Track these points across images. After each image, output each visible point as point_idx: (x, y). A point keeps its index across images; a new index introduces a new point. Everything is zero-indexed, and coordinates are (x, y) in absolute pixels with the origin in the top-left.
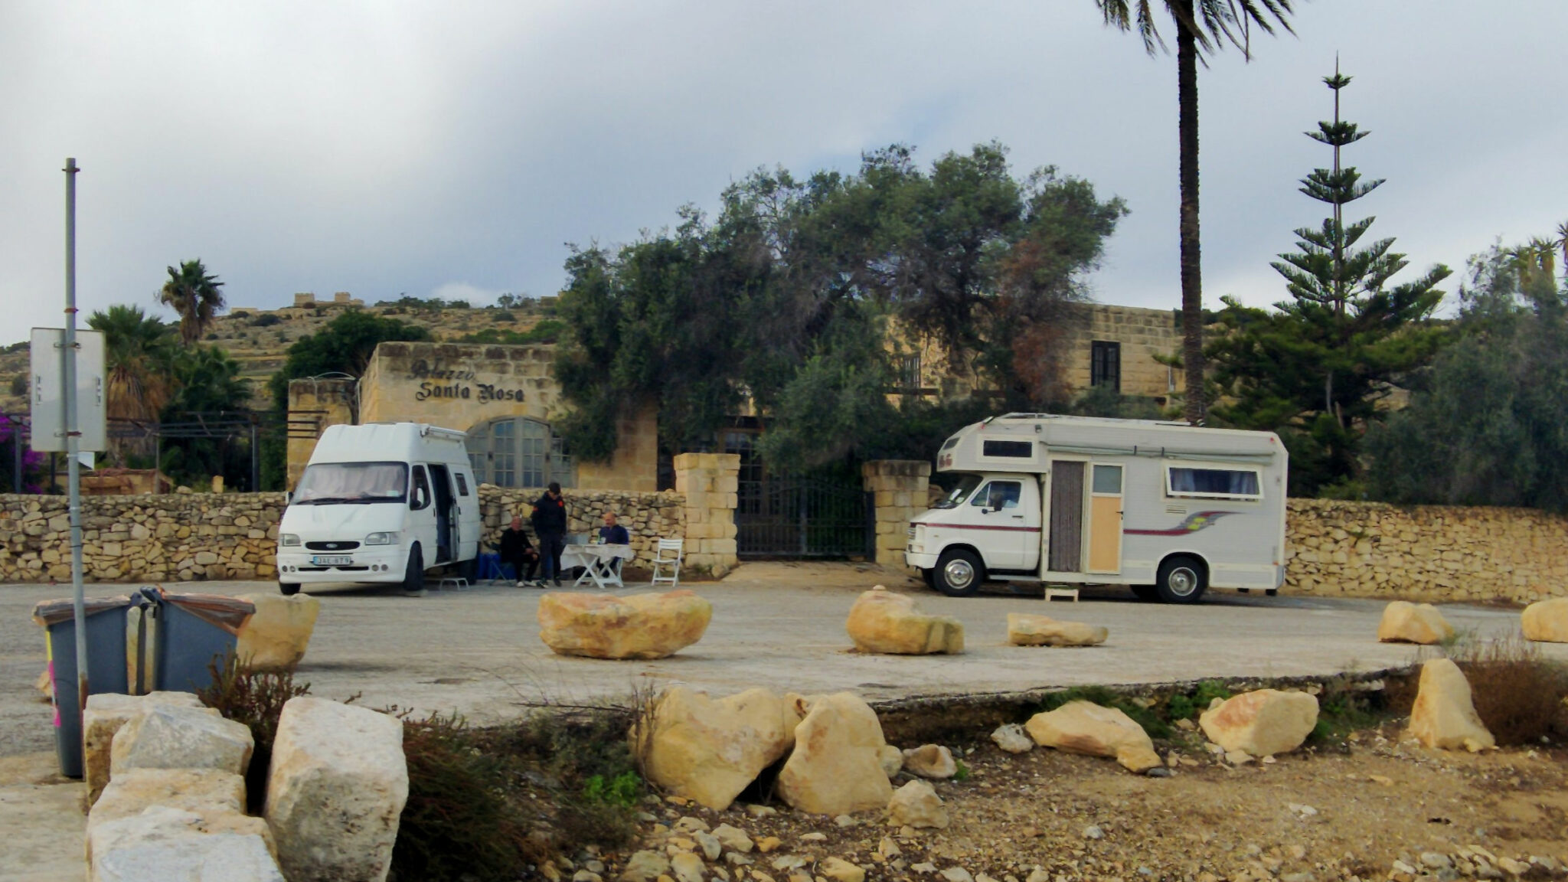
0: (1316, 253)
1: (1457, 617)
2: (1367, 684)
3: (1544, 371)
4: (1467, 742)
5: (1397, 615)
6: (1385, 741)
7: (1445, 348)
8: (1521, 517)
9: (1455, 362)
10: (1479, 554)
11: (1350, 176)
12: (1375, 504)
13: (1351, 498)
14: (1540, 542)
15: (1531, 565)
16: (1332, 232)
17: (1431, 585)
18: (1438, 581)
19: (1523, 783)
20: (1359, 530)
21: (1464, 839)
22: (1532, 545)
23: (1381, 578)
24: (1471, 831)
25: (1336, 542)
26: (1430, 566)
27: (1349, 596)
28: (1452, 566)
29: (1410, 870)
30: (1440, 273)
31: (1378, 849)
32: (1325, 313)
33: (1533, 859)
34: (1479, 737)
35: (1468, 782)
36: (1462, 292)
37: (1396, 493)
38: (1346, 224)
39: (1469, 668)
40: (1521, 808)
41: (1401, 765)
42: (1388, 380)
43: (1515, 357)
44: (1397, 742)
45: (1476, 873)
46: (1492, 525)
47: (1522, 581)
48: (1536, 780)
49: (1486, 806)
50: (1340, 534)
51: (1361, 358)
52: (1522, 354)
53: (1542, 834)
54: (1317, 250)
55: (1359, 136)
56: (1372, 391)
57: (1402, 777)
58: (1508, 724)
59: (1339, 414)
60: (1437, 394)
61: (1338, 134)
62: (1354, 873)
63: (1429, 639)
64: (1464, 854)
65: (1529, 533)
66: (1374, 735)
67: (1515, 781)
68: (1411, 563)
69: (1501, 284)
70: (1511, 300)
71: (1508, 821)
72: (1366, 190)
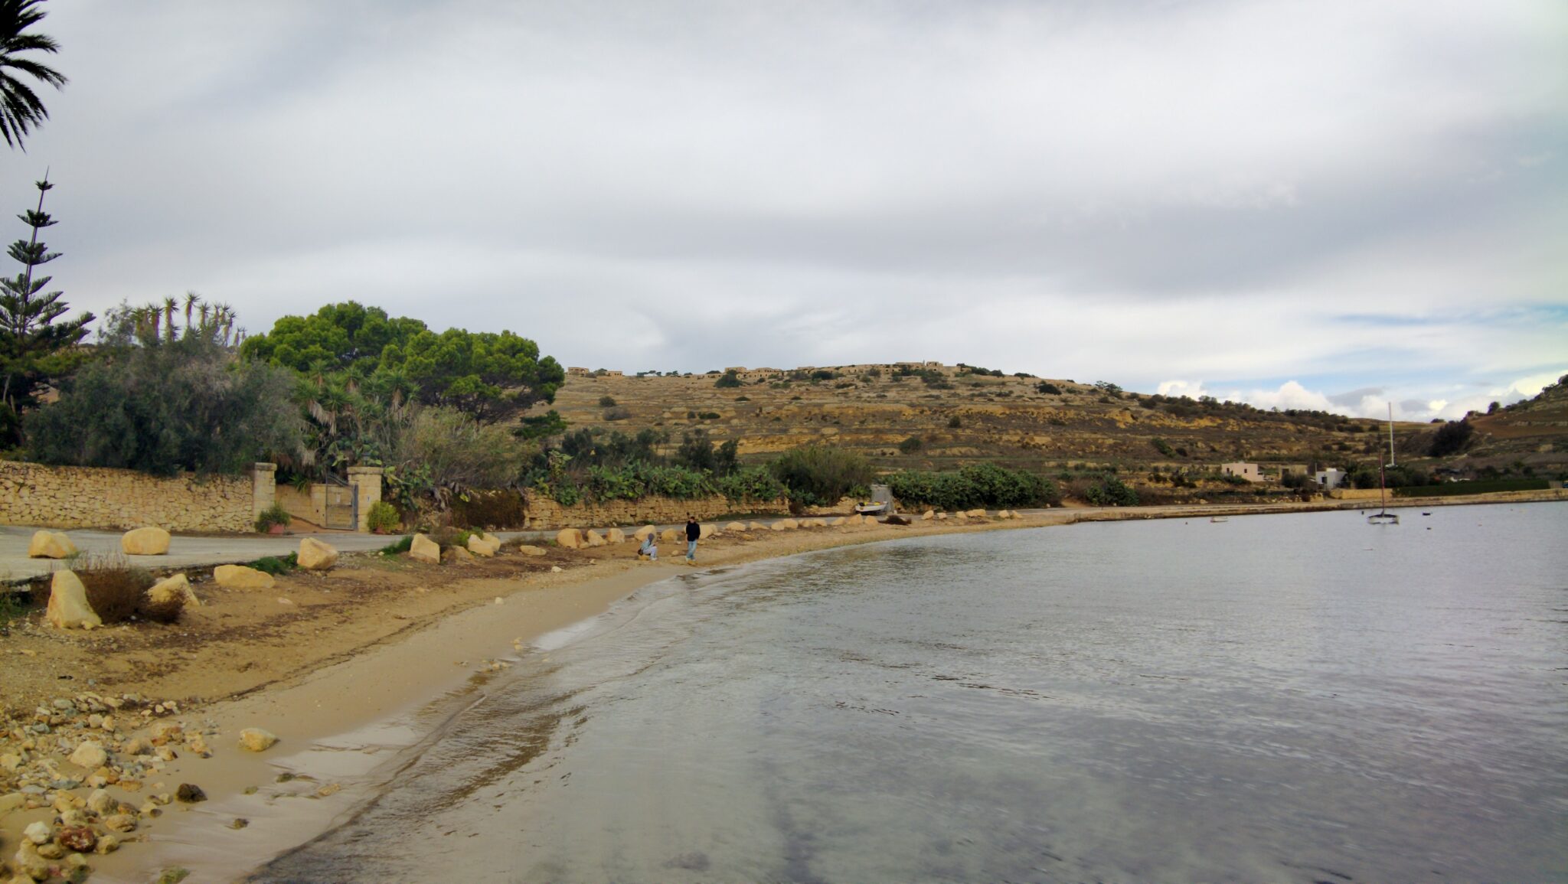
0: (11, 295)
1: (83, 538)
2: (19, 587)
3: (145, 386)
4: (83, 623)
5: (41, 539)
6: (31, 625)
7: (84, 366)
8: (126, 475)
9: (90, 376)
10: (99, 497)
11: (41, 248)
12: (32, 464)
13: (17, 459)
14: (137, 490)
15: (132, 505)
16: (23, 282)
17: (68, 518)
18: (72, 515)
19: (120, 647)
20: (21, 481)
21: (82, 687)
22: (133, 492)
23: (36, 513)
24: (86, 682)
25: (7, 489)
26: (67, 505)
27: (13, 525)
28: (82, 505)
29: (47, 712)
30: (89, 318)
31: (26, 700)
32: (12, 336)
33: (126, 697)
34: (91, 619)
35: (84, 649)
36: (100, 331)
37: (45, 457)
38: (33, 279)
39: (85, 575)
40: (118, 664)
41: (41, 641)
42: (47, 382)
43: (127, 376)
44: (39, 625)
45: (90, 710)
46: (108, 479)
47: (126, 515)
48: (127, 644)
49: (96, 664)
50: (9, 484)
51: (30, 368)
52: (132, 374)
53: (131, 679)
54: (12, 293)
55: (51, 223)
56: (36, 390)
57: (42, 650)
58: (109, 610)
59: (12, 403)
60: (76, 394)
61: (38, 220)
62: (13, 718)
63: (61, 555)
64: (82, 698)
65: (131, 485)
66: (24, 622)
67: (114, 646)
68: (55, 503)
69: (125, 329)
70: (130, 339)
71: (109, 672)
72: (49, 258)
